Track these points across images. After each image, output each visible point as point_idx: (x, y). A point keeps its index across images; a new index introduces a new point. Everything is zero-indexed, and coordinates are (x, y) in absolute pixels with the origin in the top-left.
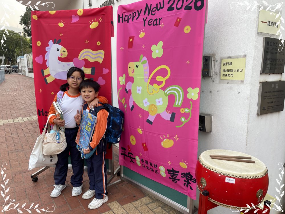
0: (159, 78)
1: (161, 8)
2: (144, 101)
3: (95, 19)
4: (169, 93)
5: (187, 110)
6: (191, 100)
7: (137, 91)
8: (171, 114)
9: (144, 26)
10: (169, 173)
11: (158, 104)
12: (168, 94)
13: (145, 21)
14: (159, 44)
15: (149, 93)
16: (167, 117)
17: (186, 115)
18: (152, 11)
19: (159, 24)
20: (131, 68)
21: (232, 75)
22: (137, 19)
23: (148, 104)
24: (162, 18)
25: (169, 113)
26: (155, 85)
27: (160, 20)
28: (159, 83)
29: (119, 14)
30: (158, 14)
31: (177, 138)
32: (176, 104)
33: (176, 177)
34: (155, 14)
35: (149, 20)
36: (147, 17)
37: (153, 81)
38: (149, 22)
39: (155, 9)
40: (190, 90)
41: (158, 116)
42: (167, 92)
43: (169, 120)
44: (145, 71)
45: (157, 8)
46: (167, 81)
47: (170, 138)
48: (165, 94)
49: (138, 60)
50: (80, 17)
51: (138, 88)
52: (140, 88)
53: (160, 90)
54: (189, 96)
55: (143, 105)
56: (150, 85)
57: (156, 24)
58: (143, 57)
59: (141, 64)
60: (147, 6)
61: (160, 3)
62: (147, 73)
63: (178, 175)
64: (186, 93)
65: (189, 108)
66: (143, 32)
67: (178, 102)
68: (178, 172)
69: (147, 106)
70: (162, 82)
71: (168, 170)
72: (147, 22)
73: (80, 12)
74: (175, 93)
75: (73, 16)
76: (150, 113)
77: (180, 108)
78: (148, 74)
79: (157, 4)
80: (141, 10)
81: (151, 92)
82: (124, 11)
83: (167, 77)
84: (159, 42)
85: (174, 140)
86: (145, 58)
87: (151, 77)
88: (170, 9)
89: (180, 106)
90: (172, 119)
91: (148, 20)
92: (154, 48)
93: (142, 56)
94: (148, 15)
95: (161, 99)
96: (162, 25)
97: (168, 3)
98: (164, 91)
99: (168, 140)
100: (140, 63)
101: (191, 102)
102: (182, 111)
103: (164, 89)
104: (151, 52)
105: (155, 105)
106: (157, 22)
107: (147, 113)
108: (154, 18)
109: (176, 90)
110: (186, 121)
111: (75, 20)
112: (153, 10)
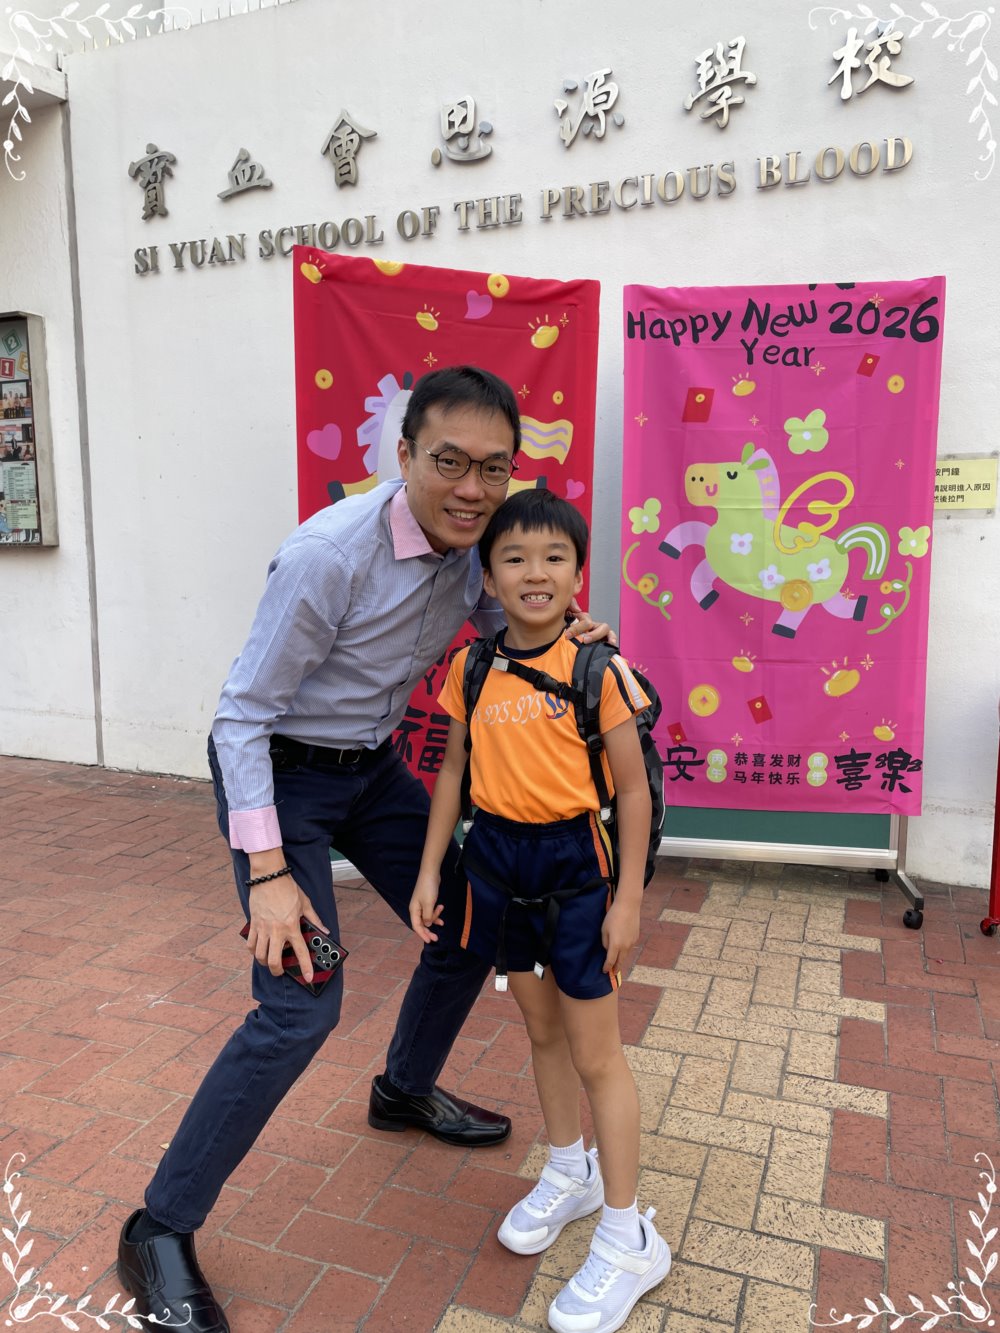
0: (817, 507)
1: (804, 318)
2: (766, 573)
3: (547, 316)
4: (851, 545)
5: (898, 586)
6: (910, 558)
7: (735, 549)
8: (856, 601)
9: (750, 361)
10: (839, 767)
11: (815, 577)
12: (846, 546)
13: (750, 350)
14: (810, 416)
15: (783, 550)
16: (845, 608)
17: (895, 599)
18: (773, 323)
19: (807, 364)
20: (702, 479)
21: (962, 497)
22: (715, 338)
23: (779, 579)
24: (813, 349)
25: (852, 598)
26: (804, 526)
27: (807, 353)
28: (819, 520)
29: (629, 313)
30: (797, 337)
31: (868, 663)
32: (871, 572)
33: (862, 770)
34: (787, 332)
35: (768, 349)
36: (756, 340)
37: (796, 516)
38: (766, 352)
39: (783, 321)
40: (905, 532)
41: (817, 610)
42: (844, 543)
43: (852, 616)
44: (764, 488)
45: (791, 318)
46: (842, 512)
47: (849, 668)
48: (840, 548)
49: (736, 457)
50: (496, 301)
51: (736, 538)
52: (748, 538)
53: (824, 538)
54: (903, 550)
55: (761, 587)
56: (785, 528)
57: (796, 362)
58: (757, 449)
59: (750, 468)
60: (752, 306)
61: (801, 306)
62: (775, 493)
63: (866, 763)
64: (895, 541)
65: (904, 578)
66: (749, 380)
67: (876, 567)
68: (868, 755)
69: (774, 586)
70: (826, 518)
71: (838, 759)
72: (758, 354)
73: (499, 285)
74: (867, 543)
75: (472, 293)
76: (785, 605)
77: (877, 583)
78: (778, 497)
79: (791, 308)
80: (729, 313)
81: (792, 545)
82: (651, 305)
83: (844, 503)
84: (813, 412)
85: (861, 669)
86: (763, 453)
87: (787, 505)
88: (839, 327)
89: (879, 578)
90: (859, 613)
91: (762, 346)
92: (792, 425)
93: (749, 447)
94: (761, 331)
95: (824, 563)
96: (818, 369)
97: (831, 310)
98: (833, 541)
99: (845, 672)
100: (746, 466)
101: (909, 565)
102: (886, 588)
103: (833, 534)
104: (786, 437)
105: (803, 582)
106: (798, 358)
107: (778, 608)
108: (784, 344)
109: (871, 536)
110: (896, 614)
111: (477, 310)
112: (777, 322)
